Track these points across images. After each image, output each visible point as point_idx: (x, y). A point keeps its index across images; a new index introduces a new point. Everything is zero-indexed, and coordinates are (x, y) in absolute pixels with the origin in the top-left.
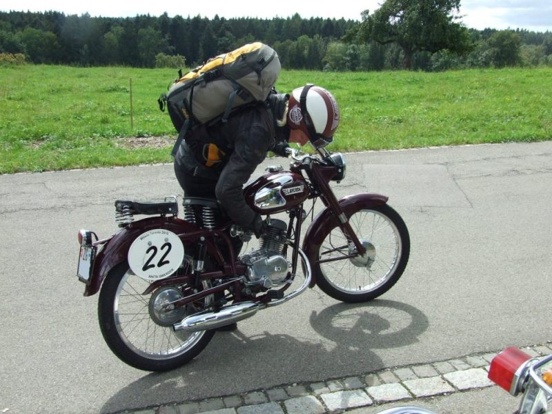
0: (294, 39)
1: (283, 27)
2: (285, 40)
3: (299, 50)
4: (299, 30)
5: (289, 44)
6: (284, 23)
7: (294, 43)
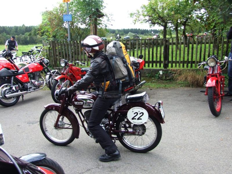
0: (23, 34)
1: (18, 29)
2: (19, 35)
3: (26, 38)
4: (25, 31)
5: (21, 36)
6: (19, 28)
7: (24, 36)
